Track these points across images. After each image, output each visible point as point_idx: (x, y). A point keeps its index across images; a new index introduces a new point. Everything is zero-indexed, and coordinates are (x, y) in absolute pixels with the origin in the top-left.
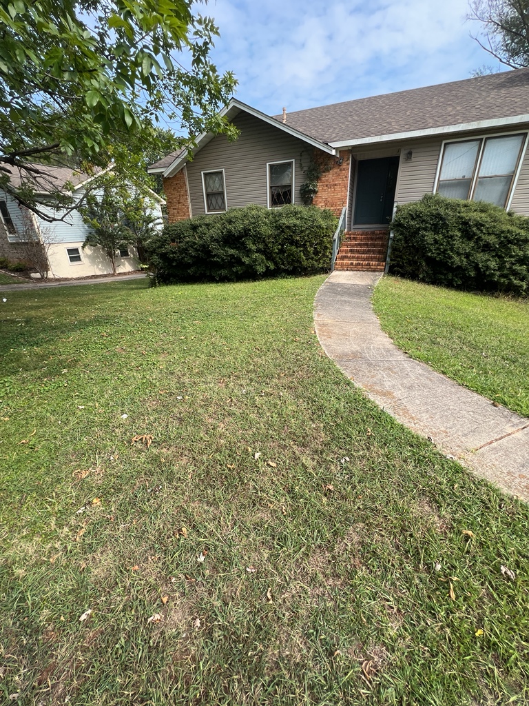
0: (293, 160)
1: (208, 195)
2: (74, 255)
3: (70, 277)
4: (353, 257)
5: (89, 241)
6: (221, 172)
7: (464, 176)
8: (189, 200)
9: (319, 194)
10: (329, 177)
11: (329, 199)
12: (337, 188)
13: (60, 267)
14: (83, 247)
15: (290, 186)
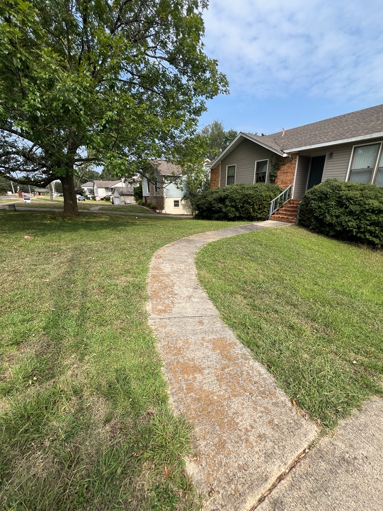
0: (268, 159)
1: (228, 177)
2: (176, 204)
3: (172, 213)
4: (283, 214)
5: (185, 198)
6: (235, 166)
7: (369, 167)
8: (220, 180)
9: (278, 177)
10: (284, 168)
11: (284, 180)
12: (289, 174)
13: (169, 208)
14: (181, 200)
15: (265, 173)
